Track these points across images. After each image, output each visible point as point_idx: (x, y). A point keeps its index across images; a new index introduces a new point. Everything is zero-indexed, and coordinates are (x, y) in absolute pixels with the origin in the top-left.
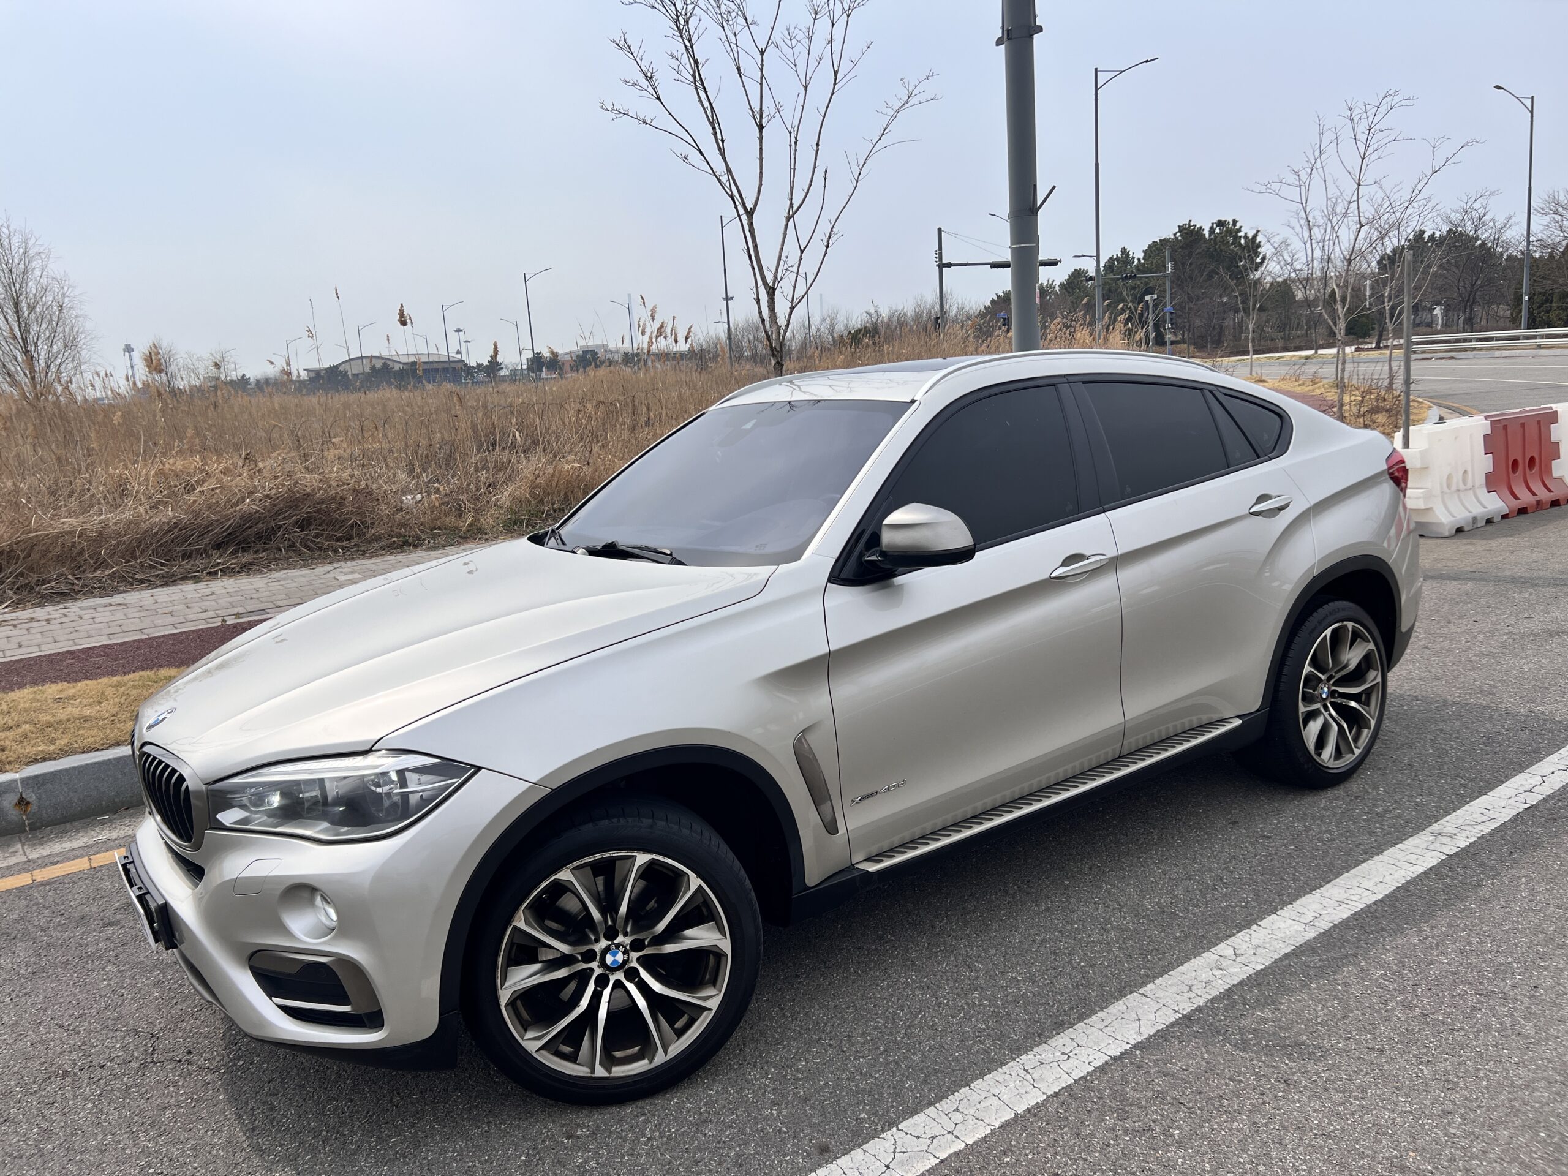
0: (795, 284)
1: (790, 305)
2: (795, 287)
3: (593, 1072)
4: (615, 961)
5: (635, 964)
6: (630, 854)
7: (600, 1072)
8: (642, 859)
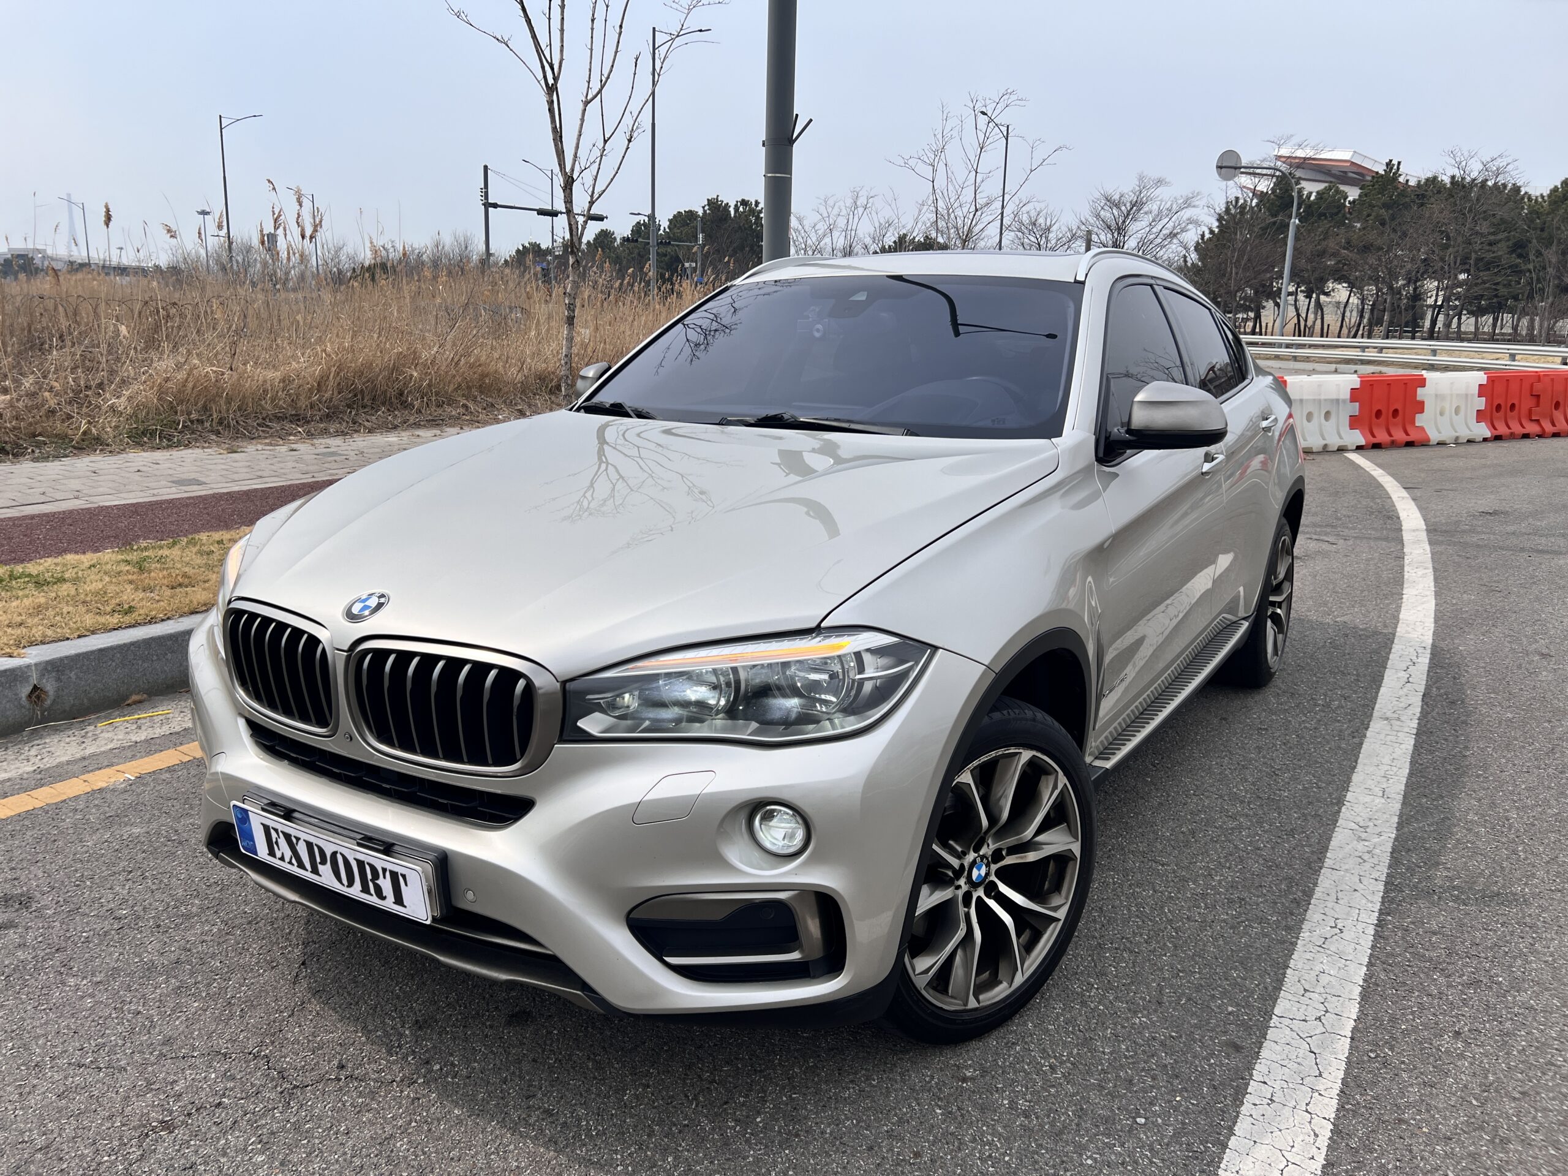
0: (596, 177)
1: (589, 199)
2: (595, 180)
3: (966, 1004)
4: (980, 875)
5: (993, 878)
6: (1017, 751)
7: (972, 1003)
8: (1026, 755)
